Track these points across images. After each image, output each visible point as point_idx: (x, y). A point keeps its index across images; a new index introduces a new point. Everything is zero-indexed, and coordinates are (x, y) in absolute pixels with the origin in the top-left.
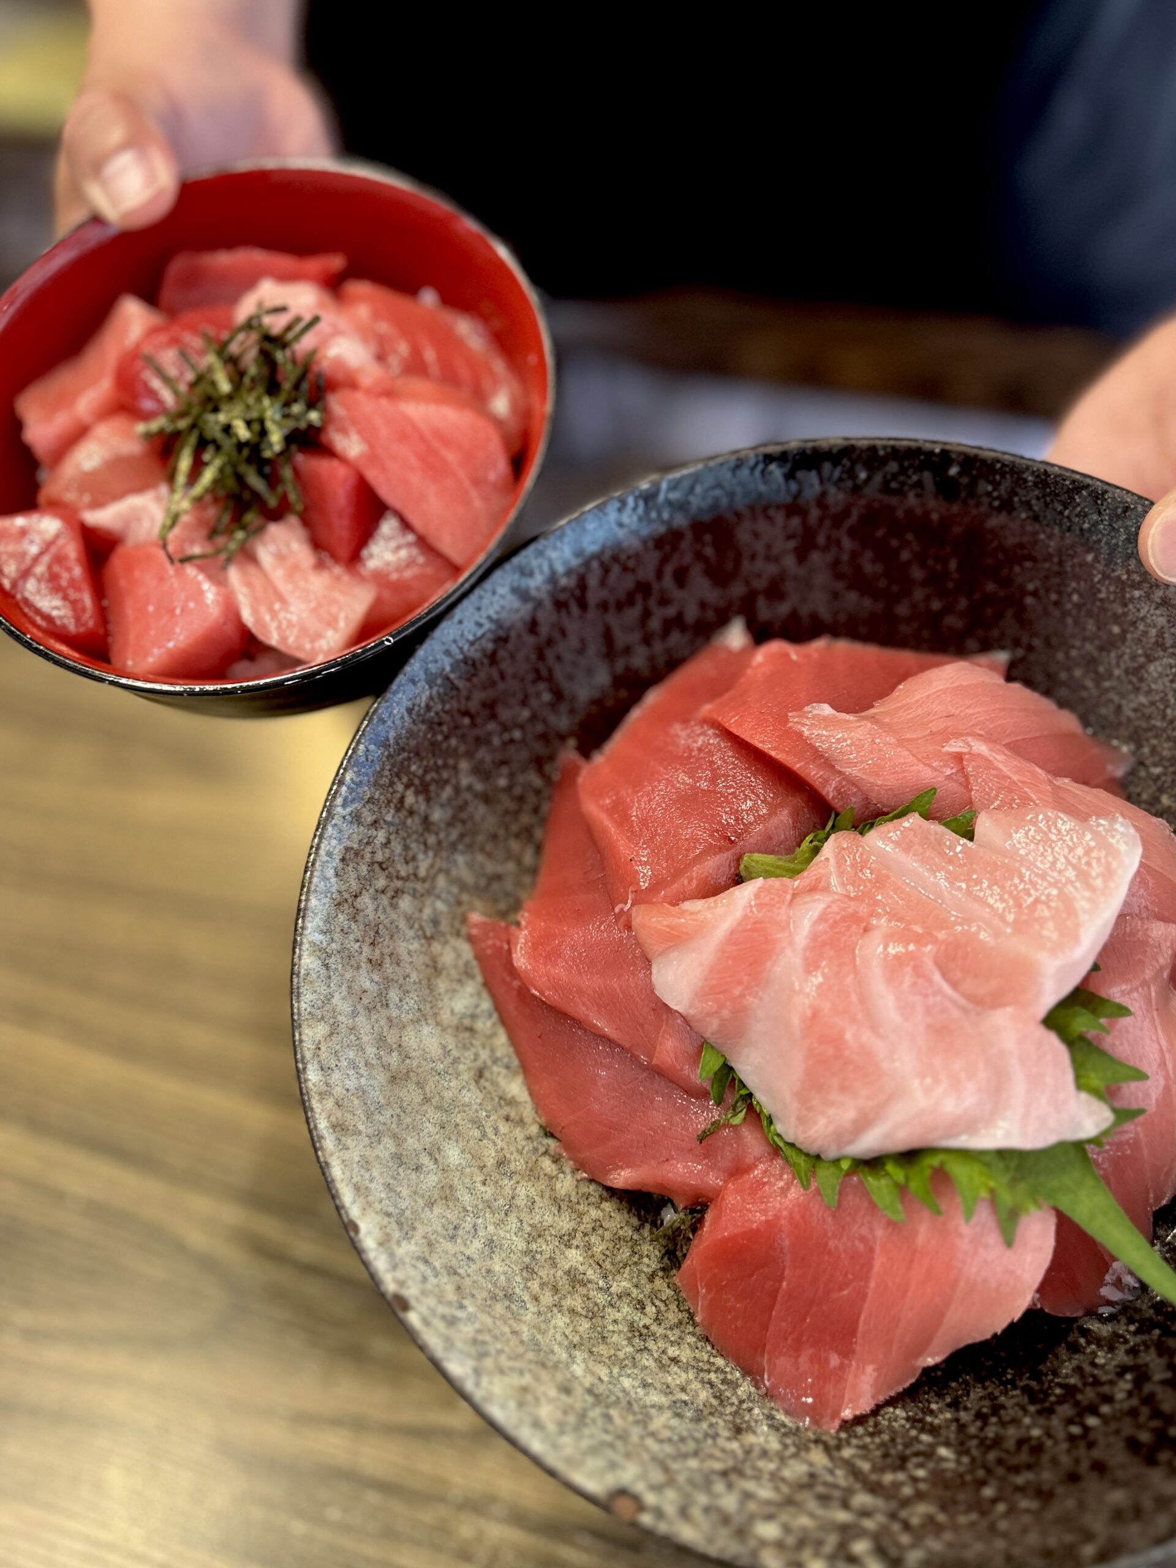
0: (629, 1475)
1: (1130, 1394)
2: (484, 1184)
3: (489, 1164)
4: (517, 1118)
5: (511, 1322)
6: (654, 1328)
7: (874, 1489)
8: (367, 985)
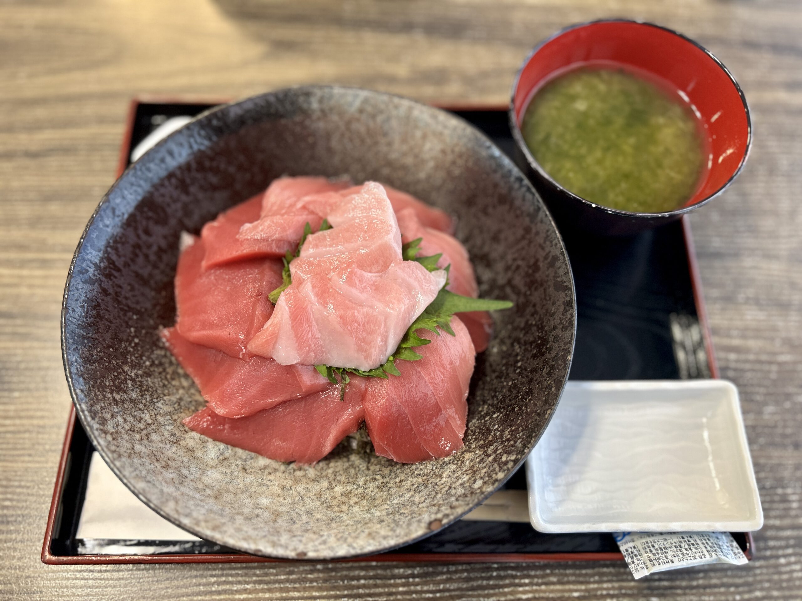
0: (426, 518)
1: (520, 347)
2: (285, 499)
3: (279, 492)
4: (273, 470)
5: (342, 524)
6: (385, 480)
7: (490, 444)
8: (171, 476)
